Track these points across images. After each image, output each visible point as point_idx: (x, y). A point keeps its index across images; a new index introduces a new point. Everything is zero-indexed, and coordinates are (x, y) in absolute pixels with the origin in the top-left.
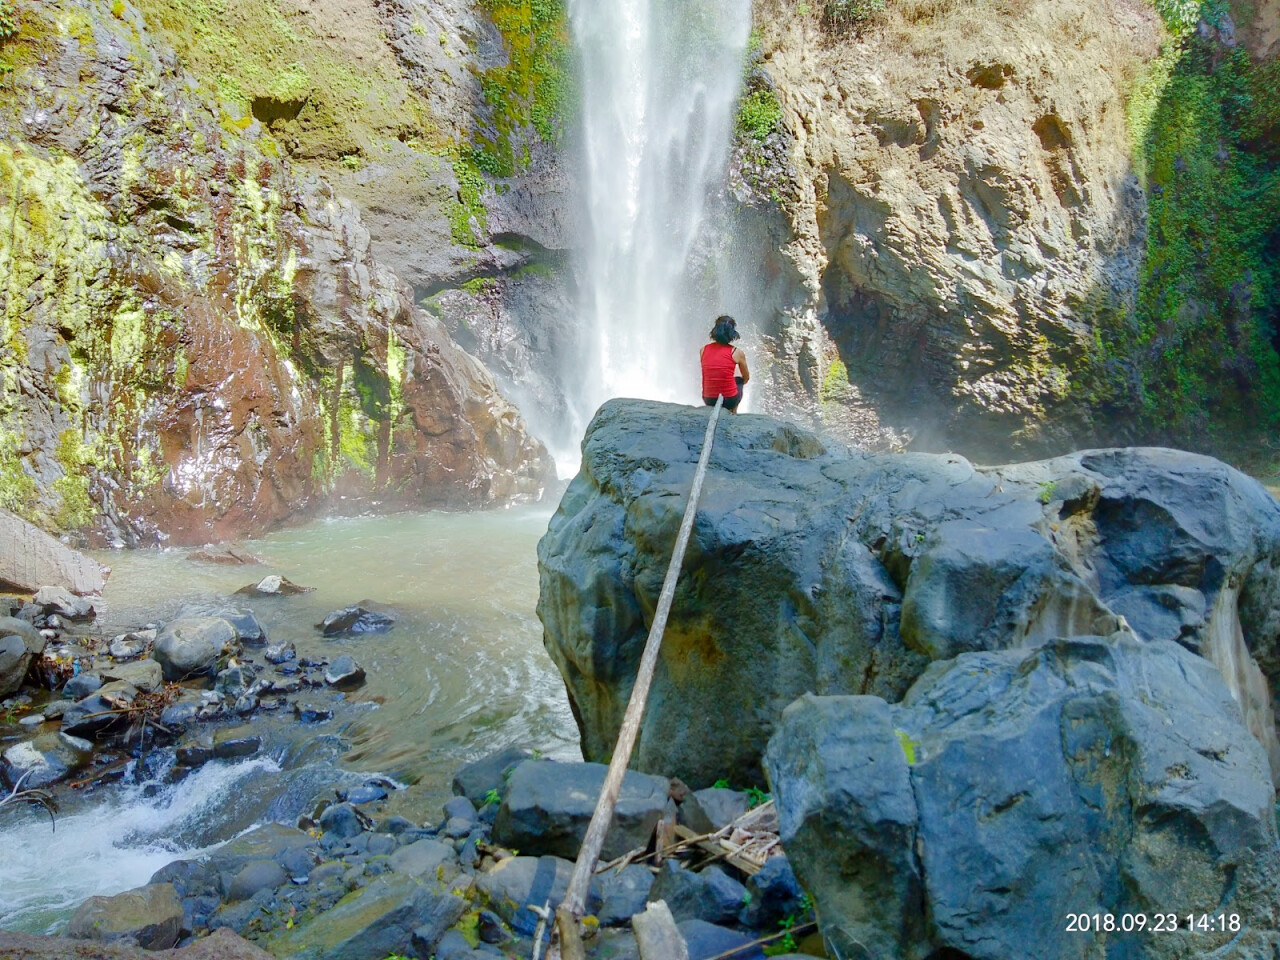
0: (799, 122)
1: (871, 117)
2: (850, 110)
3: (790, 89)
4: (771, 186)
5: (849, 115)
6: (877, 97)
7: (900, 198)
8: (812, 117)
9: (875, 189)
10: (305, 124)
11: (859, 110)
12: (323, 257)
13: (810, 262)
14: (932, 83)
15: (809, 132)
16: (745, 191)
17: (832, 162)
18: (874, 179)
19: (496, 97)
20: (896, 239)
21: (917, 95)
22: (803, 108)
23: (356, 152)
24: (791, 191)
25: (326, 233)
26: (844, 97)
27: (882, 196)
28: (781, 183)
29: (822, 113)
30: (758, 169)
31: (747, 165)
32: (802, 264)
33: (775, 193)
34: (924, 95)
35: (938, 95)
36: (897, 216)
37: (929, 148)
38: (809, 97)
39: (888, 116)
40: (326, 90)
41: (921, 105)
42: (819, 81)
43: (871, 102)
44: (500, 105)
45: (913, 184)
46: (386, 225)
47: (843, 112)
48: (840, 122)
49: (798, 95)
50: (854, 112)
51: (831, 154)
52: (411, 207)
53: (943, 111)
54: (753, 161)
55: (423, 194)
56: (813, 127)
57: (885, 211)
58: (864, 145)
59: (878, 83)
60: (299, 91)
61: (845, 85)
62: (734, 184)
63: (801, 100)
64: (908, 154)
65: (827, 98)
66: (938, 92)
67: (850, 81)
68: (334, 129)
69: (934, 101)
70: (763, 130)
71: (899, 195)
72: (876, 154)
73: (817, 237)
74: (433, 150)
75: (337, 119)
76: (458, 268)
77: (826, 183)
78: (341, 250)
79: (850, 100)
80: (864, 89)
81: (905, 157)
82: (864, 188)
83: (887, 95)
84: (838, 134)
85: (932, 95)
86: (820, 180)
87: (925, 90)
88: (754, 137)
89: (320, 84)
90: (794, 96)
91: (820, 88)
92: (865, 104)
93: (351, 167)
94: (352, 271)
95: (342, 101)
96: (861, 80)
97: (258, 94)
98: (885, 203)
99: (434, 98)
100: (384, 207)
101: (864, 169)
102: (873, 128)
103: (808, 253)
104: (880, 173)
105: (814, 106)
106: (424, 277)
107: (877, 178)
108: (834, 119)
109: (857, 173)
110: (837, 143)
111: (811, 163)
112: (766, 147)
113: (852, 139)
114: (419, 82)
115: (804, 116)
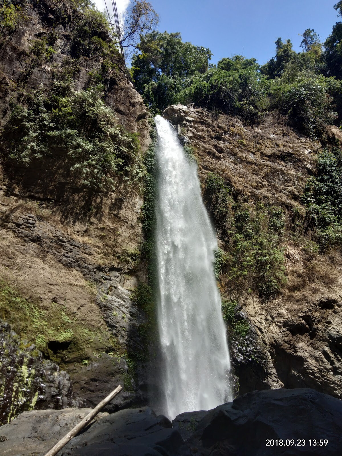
0: (257, 329)
1: (285, 324)
2: (277, 323)
3: (252, 318)
4: (251, 354)
5: (277, 325)
6: (286, 317)
7: (307, 354)
8: (262, 327)
9: (296, 352)
10: (70, 350)
11: (280, 323)
12: (49, 394)
13: (275, 384)
14: (305, 310)
15: (262, 332)
16: (241, 357)
17: (274, 343)
18: (294, 348)
19: (143, 334)
20: (310, 371)
21: (301, 315)
22: (258, 324)
23: (88, 358)
24: (260, 355)
25: (52, 385)
26: (273, 318)
27: (299, 354)
28: (255, 352)
29: (266, 325)
30: (244, 348)
31: (240, 347)
32: (272, 386)
33: (253, 357)
34: (304, 314)
35: (309, 314)
36: (308, 362)
37: (313, 334)
38: (259, 320)
39: (292, 323)
40: (79, 337)
41: (303, 318)
42: (262, 314)
43: (284, 319)
44: (144, 336)
45: (310, 348)
46: (97, 386)
47: (274, 324)
48: (274, 328)
49: (255, 320)
50: (279, 324)
51: (273, 340)
52: (108, 377)
53: (313, 319)
54: (242, 345)
55: (113, 372)
56: (263, 330)
57: (302, 360)
58: (286, 335)
59: (285, 312)
60: (69, 339)
61: (272, 314)
62: (236, 355)
63: (256, 322)
64: (305, 337)
65: (266, 320)
66: (309, 313)
67: (274, 313)
68: (80, 351)
69: (308, 316)
70: (243, 334)
71: (306, 353)
72: (291, 338)
73: (276, 374)
74: (119, 355)
75: (82, 347)
76: (125, 401)
77: (274, 351)
78: (57, 391)
79: (276, 320)
80: (280, 315)
81: (303, 338)
82: (291, 352)
83: (290, 316)
84: (274, 332)
85: (307, 314)
86: (271, 350)
87: (303, 313)
88: (241, 337)
89: (77, 336)
90: (253, 320)
91: (263, 317)
92: (282, 320)
93: (85, 364)
94: (61, 399)
95: (84, 341)
96: (278, 312)
97: (51, 340)
98: (301, 357)
99: (120, 336)
100: (97, 378)
101: (288, 344)
102: (287, 329)
103: (274, 381)
104: (295, 345)
105: (262, 323)
106: (111, 406)
107: (295, 347)
108: (271, 327)
109: (286, 346)
110: (274, 335)
111: (266, 344)
112: (246, 340)
113: (280, 333)
114: (115, 332)
115: (259, 327)
